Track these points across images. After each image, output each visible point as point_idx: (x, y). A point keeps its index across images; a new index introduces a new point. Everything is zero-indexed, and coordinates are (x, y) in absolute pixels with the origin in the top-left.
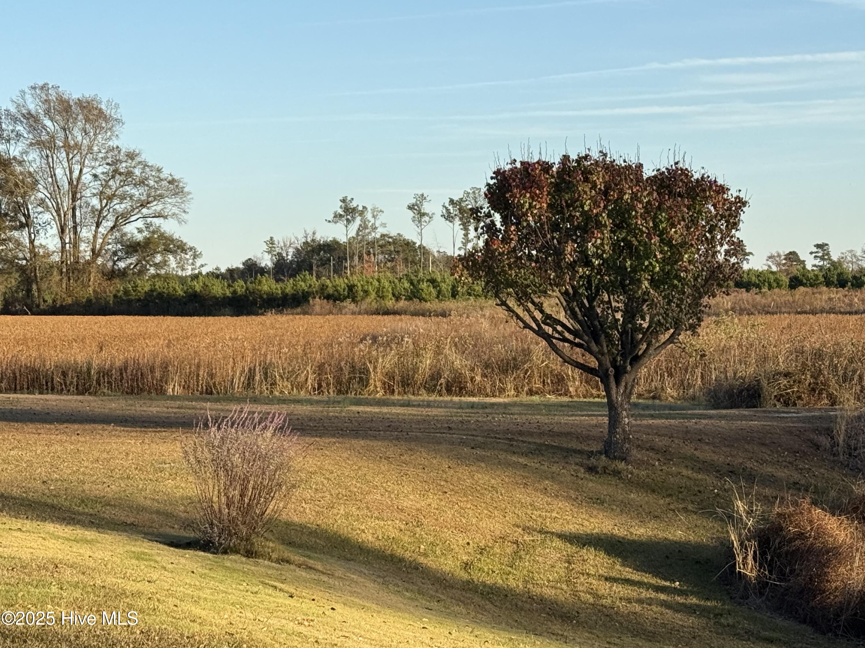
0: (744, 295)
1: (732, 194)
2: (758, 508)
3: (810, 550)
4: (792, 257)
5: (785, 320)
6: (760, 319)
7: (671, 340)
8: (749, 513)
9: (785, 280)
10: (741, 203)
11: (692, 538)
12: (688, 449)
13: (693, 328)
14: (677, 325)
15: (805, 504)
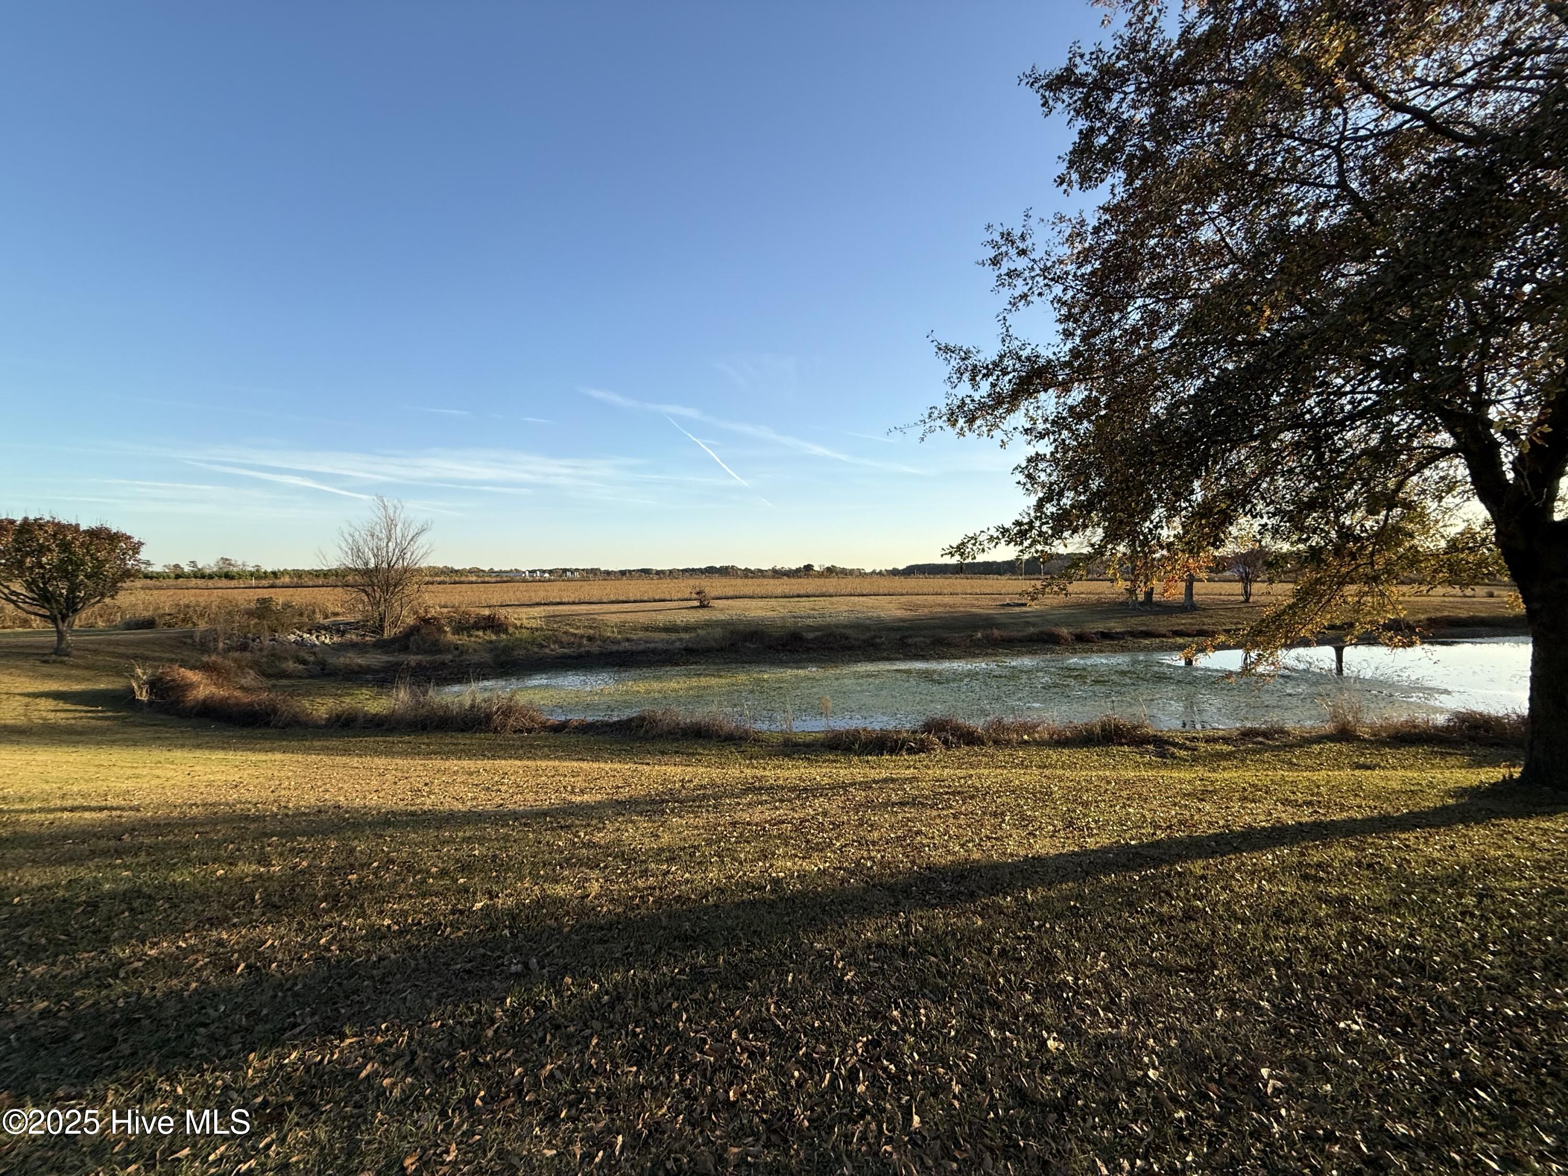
0: (148, 581)
1: (136, 540)
2: (149, 671)
3: (178, 685)
4: (176, 566)
5: (171, 592)
6: (156, 592)
7: (98, 602)
8: (144, 674)
9: (172, 575)
10: (140, 544)
11: (110, 687)
12: (111, 649)
13: (112, 597)
14: (103, 595)
15: (176, 666)
